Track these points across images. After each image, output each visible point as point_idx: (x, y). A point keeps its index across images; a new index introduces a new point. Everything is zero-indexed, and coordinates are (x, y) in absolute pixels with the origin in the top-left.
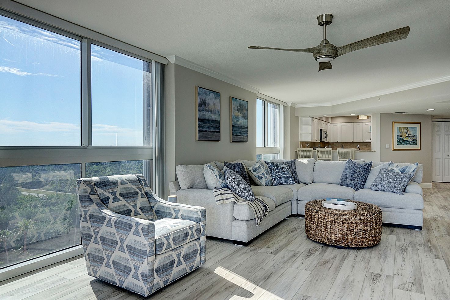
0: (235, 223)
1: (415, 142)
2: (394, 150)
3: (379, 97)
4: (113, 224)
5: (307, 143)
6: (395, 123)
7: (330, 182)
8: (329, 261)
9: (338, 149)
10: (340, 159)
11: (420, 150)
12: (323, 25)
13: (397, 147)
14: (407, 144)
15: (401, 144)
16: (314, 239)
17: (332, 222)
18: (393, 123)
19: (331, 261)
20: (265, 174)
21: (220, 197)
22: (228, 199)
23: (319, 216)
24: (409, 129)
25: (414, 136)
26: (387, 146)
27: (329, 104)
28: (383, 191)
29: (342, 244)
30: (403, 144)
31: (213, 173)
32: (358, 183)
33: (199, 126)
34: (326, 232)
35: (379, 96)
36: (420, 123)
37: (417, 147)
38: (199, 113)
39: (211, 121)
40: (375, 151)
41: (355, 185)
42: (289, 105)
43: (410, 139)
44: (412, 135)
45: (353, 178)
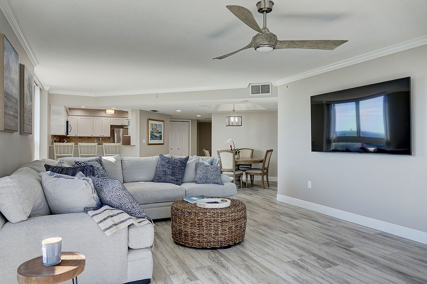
0: (133, 255)
1: (161, 139)
2: (149, 144)
6: (150, 120)
9: (105, 144)
11: (163, 144)
12: (263, 12)
13: (151, 142)
14: (156, 139)
15: (153, 139)
17: (222, 222)
18: (148, 119)
21: (109, 222)
22: (123, 221)
23: (208, 219)
24: (157, 126)
25: (160, 132)
26: (144, 141)
27: (93, 95)
30: (154, 139)
32: (179, 178)
33: (5, 106)
36: (163, 121)
37: (161, 142)
39: (13, 98)
40: (135, 146)
43: (158, 135)
44: (159, 131)
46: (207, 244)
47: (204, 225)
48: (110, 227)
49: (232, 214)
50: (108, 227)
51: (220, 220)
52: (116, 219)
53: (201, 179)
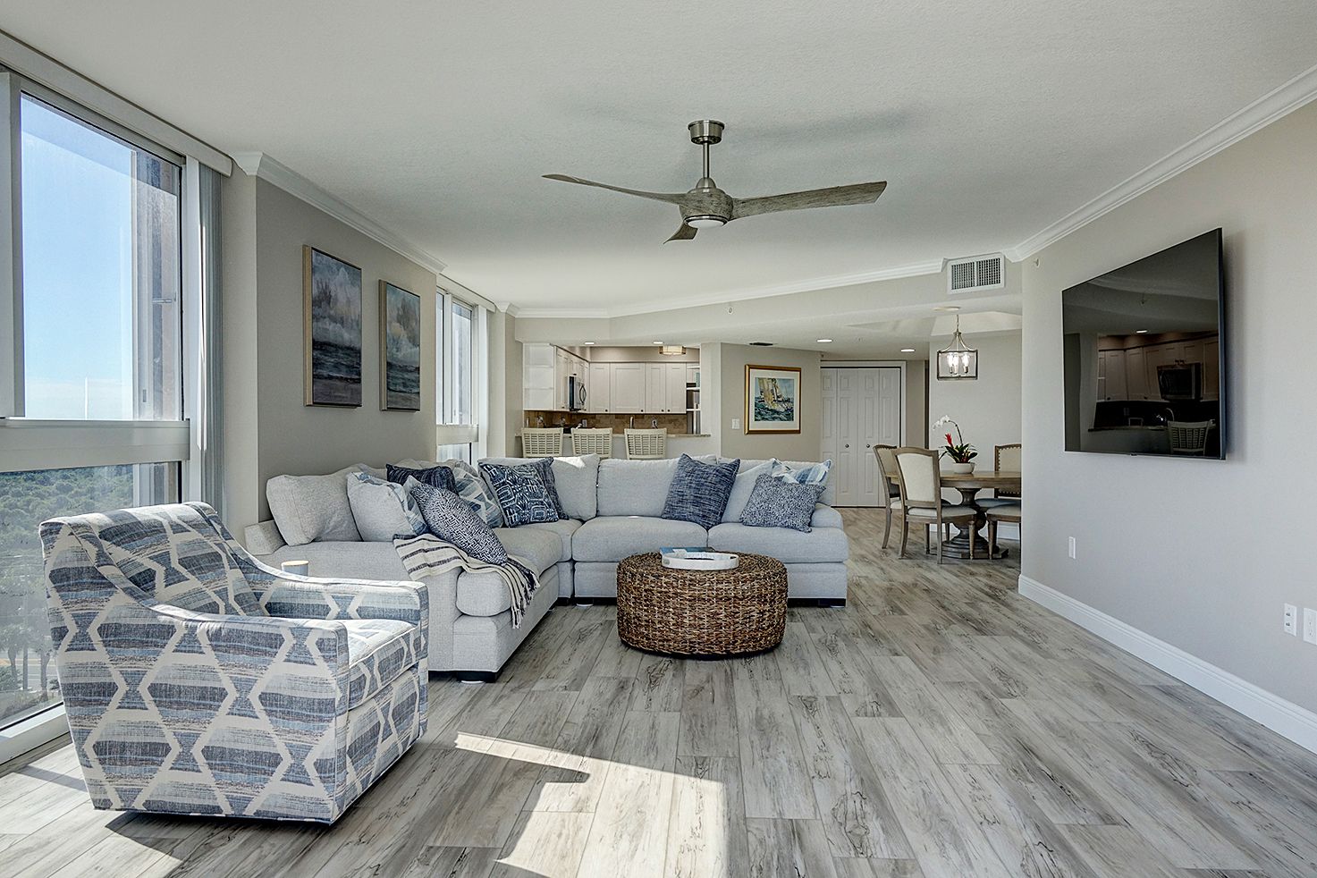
0: (463, 624)
1: (789, 417)
2: (750, 432)
3: (731, 306)
4: (204, 641)
5: (537, 413)
6: (752, 367)
7: (640, 513)
8: (703, 688)
9: (627, 431)
10: (631, 456)
11: (799, 432)
12: (703, 143)
13: (755, 426)
14: (774, 419)
15: (763, 419)
16: (648, 647)
17: (693, 599)
18: (747, 367)
19: (707, 686)
20: (486, 496)
21: (419, 559)
22: (444, 562)
23: (663, 589)
24: (778, 384)
25: (788, 400)
26: (736, 424)
27: (603, 314)
28: (769, 525)
29: (716, 650)
30: (767, 419)
31: (392, 494)
32: (710, 510)
33: (316, 364)
34: (679, 625)
35: (730, 303)
36: (799, 370)
37: (793, 425)
38: (315, 323)
39: (342, 348)
40: (710, 435)
41: (704, 516)
42: (503, 308)
43: (780, 408)
44: (785, 396)
45: (698, 499)
46: (661, 643)
47: (654, 602)
48: (419, 568)
49: (720, 586)
50: (414, 566)
51: (687, 593)
52: (432, 557)
53: (753, 515)
